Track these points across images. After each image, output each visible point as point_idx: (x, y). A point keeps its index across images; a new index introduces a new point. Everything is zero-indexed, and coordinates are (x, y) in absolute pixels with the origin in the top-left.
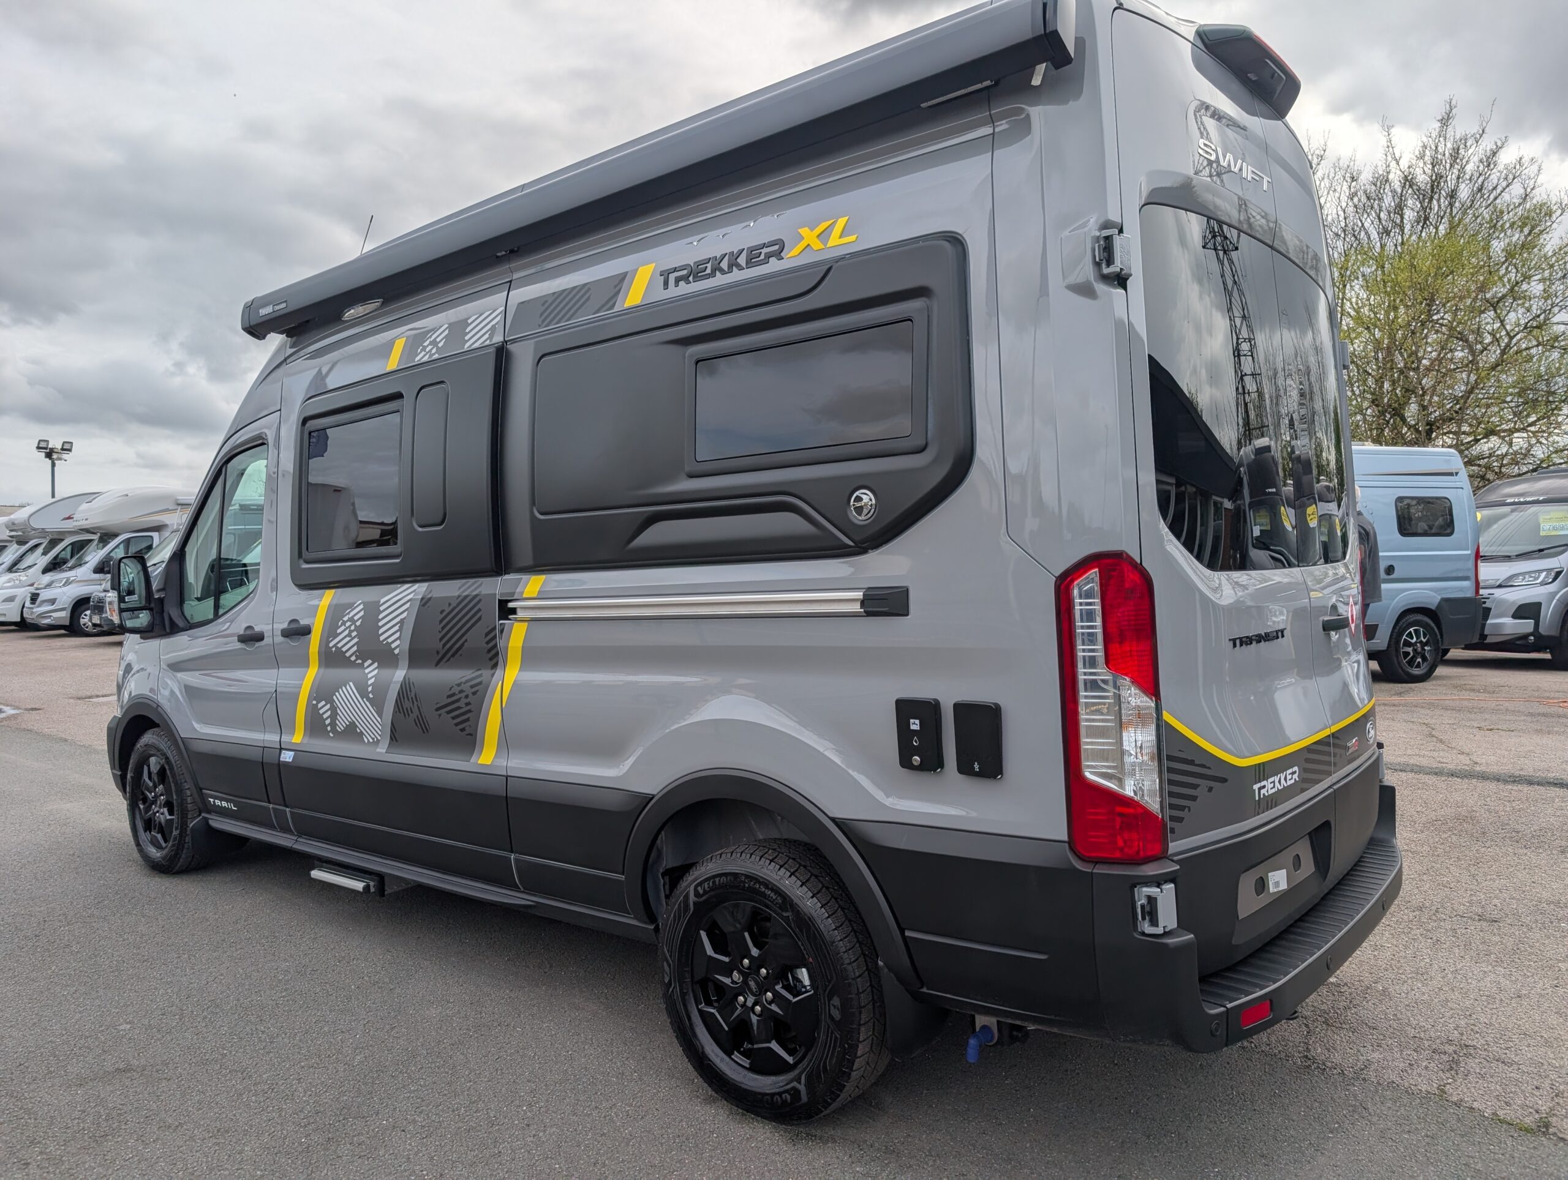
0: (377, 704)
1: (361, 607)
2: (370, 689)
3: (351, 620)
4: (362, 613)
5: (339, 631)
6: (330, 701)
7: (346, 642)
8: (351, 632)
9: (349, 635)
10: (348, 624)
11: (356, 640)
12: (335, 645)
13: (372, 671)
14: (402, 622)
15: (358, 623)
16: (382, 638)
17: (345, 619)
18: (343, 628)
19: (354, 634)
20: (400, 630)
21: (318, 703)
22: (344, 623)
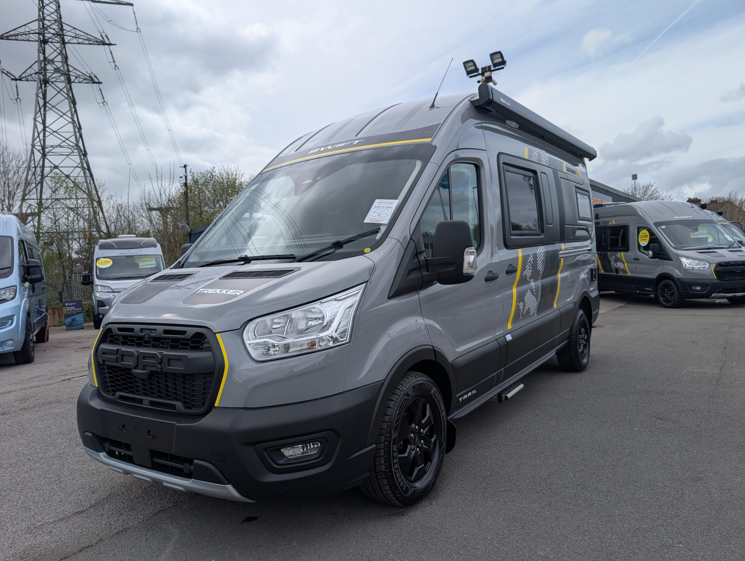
0: (536, 296)
1: (532, 256)
2: (534, 291)
3: (530, 262)
4: (532, 259)
5: (526, 267)
6: (523, 301)
7: (528, 272)
8: (530, 267)
9: (529, 269)
10: (529, 263)
11: (531, 270)
12: (525, 274)
13: (533, 284)
14: (542, 261)
15: (532, 263)
16: (538, 268)
17: (528, 261)
18: (528, 266)
19: (531, 268)
20: (542, 264)
21: (519, 303)
22: (528, 263)
